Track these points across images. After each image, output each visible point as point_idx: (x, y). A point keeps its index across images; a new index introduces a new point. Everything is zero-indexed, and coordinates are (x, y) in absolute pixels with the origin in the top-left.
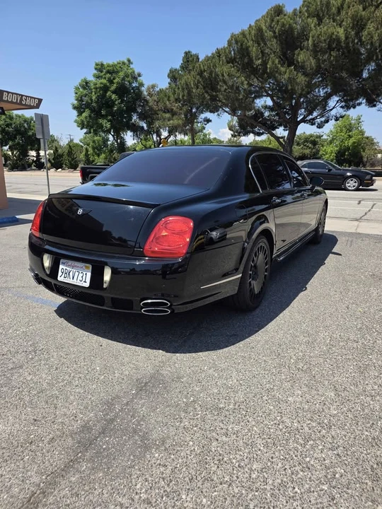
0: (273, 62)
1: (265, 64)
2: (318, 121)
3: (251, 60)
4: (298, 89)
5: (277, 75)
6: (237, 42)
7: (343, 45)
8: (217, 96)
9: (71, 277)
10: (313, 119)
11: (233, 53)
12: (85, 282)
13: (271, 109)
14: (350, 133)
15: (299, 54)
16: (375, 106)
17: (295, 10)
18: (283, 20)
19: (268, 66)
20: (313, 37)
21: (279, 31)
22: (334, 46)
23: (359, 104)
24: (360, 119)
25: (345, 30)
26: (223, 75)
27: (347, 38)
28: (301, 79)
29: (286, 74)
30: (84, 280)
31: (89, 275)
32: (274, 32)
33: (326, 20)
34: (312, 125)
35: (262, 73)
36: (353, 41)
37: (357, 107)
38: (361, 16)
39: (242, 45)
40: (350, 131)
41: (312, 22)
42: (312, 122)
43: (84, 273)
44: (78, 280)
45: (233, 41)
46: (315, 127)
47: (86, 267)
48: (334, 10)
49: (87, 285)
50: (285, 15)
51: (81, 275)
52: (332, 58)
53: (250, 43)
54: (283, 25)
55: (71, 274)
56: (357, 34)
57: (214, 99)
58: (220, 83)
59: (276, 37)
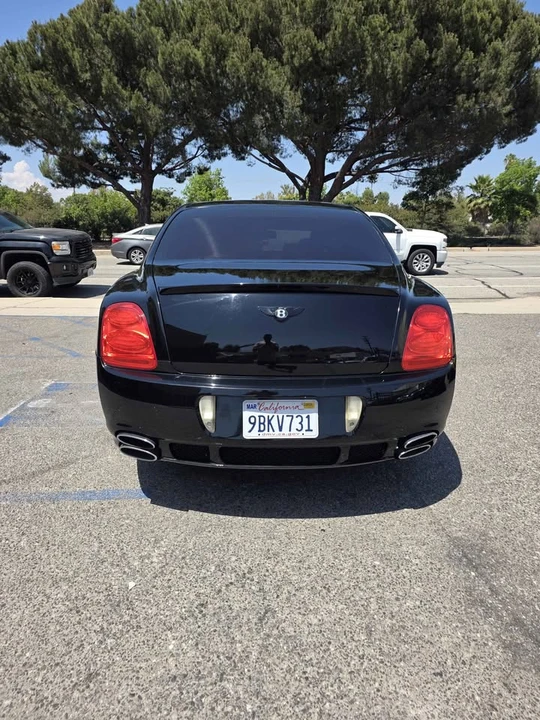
0: (109, 80)
1: (96, 79)
2: (177, 172)
3: (73, 72)
4: (152, 126)
5: (117, 100)
6: (45, 37)
7: (203, 72)
8: (19, 119)
9: (276, 427)
10: (172, 170)
11: (39, 54)
12: (309, 430)
13: (108, 149)
14: (212, 192)
15: (145, 75)
16: (243, 159)
17: (131, 9)
18: (115, 20)
19: (103, 85)
20: (163, 54)
21: (112, 36)
22: (193, 72)
23: (225, 155)
24: (219, 174)
25: (203, 54)
26: (29, 87)
27: (207, 65)
28: (155, 111)
29: (131, 101)
30: (305, 427)
31: (315, 417)
32: (105, 36)
33: (175, 34)
34: (170, 177)
35: (92, 94)
36: (215, 71)
37: (222, 158)
38: (221, 39)
39: (55, 44)
40: (211, 189)
41: (158, 33)
42: (170, 174)
43: (304, 416)
44: (294, 430)
45: (39, 36)
46: (173, 181)
47: (307, 405)
48: (182, 23)
49: (314, 434)
50: (116, 13)
51: (297, 421)
52: (193, 89)
53: (68, 44)
54: (117, 28)
55: (274, 422)
56: (218, 63)
57: (16, 123)
58: (25, 100)
59: (106, 43)
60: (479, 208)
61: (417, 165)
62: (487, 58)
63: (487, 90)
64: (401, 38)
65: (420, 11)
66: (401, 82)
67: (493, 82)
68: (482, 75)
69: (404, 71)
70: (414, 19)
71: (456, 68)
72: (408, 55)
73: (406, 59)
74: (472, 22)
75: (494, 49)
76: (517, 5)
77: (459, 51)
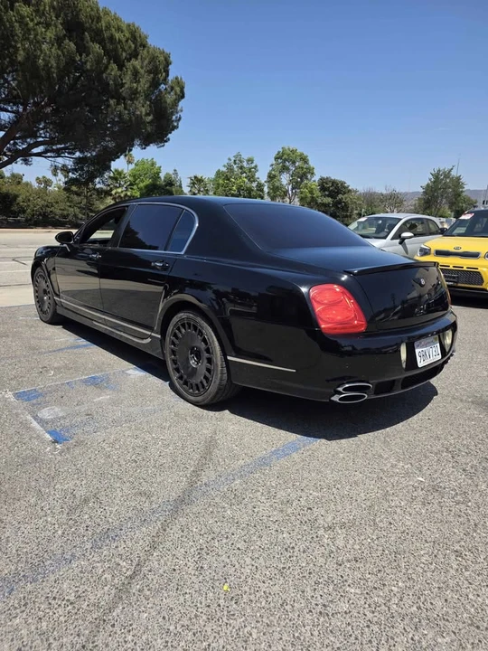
12: (438, 354)
31: (439, 345)
43: (435, 346)
44: (434, 357)
47: (435, 339)
49: (440, 356)
60: (120, 196)
61: (69, 153)
62: (129, 73)
63: (132, 100)
64: (50, 34)
65: (66, 15)
66: (55, 75)
67: (135, 94)
68: (126, 86)
69: (58, 67)
70: (60, 21)
71: (104, 75)
72: (60, 53)
73: (58, 56)
74: (112, 38)
75: (134, 68)
76: (142, 36)
77: (105, 61)
